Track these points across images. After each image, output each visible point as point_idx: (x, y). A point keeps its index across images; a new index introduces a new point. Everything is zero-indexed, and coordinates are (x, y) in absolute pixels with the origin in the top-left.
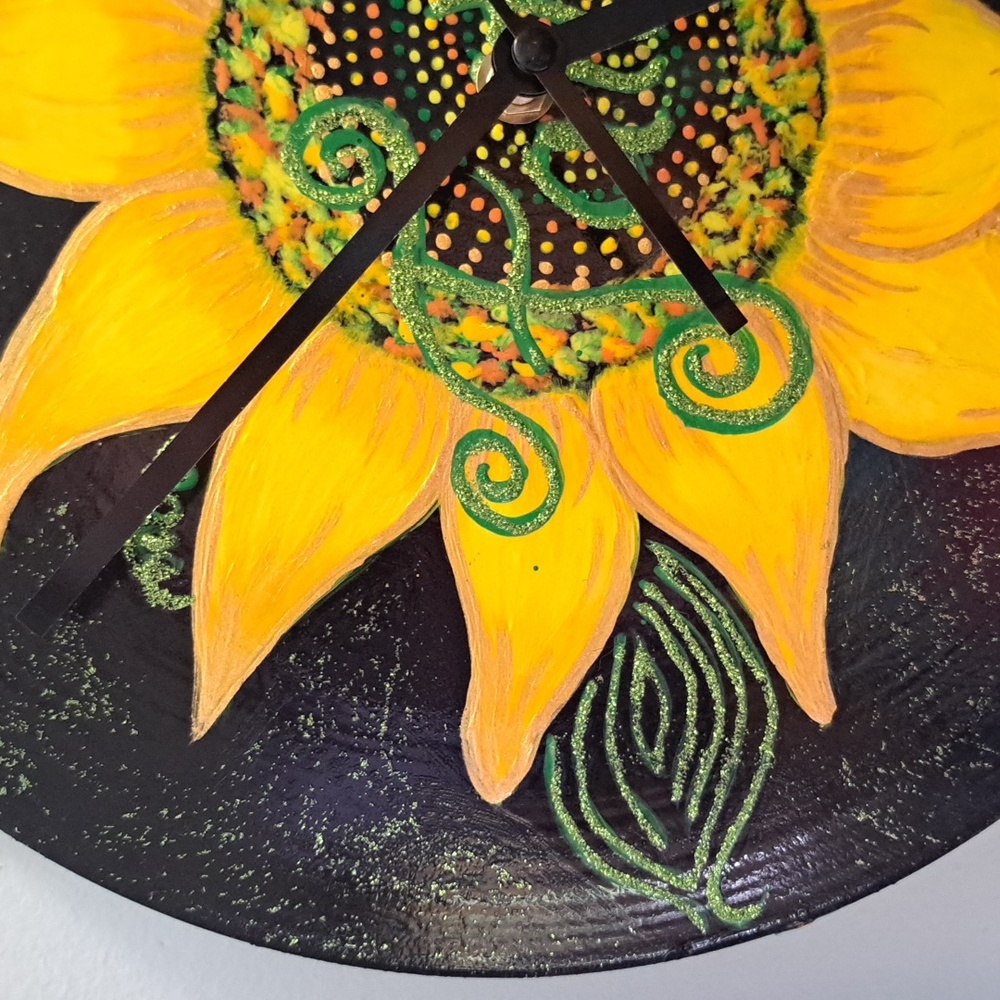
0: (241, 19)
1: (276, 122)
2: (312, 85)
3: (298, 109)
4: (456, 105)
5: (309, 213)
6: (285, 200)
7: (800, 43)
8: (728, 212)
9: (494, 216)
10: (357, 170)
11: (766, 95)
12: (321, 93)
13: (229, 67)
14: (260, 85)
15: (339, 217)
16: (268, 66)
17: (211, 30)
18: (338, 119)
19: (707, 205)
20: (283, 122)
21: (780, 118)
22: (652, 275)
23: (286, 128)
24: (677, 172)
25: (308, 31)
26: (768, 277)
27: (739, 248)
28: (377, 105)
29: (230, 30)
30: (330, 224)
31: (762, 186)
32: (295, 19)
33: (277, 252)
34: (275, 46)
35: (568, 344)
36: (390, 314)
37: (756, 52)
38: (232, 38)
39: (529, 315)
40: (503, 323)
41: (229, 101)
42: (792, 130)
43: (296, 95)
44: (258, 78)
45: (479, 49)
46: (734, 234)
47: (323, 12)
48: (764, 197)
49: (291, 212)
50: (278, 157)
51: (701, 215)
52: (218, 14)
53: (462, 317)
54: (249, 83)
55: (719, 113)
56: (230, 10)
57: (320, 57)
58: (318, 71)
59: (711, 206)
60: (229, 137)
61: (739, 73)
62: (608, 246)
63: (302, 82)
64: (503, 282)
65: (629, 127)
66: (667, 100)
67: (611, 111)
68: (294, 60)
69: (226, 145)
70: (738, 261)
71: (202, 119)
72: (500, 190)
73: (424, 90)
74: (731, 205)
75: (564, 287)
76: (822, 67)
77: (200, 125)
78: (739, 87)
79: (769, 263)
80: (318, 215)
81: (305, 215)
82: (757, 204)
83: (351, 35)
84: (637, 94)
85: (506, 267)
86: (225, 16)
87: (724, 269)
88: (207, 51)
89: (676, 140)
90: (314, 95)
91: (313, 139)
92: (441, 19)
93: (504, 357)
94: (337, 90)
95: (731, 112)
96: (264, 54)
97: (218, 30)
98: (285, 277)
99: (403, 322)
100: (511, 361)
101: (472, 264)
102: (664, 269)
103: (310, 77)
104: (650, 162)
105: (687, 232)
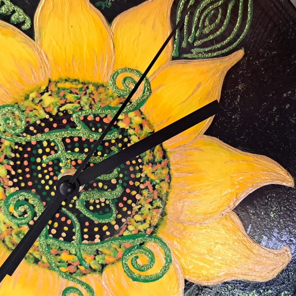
2: (9, 188)
3: (6, 195)
4: (54, 189)
5: (12, 227)
6: (5, 224)
7: (161, 159)
8: (142, 214)
9: (69, 222)
10: (25, 212)
11: (152, 177)
12: (13, 190)
15: (22, 227)
18: (18, 197)
19: (135, 213)
20: (2, 200)
21: (157, 184)
22: (119, 236)
23: (3, 202)
24: (125, 204)
25: (7, 171)
26: (156, 233)
27: (146, 225)
28: (30, 192)
30: (19, 229)
31: (152, 206)
32: (2, 168)
33: (4, 239)
35: (95, 259)
36: (39, 254)
37: (147, 163)
39: (82, 252)
40: (74, 254)
42: (161, 187)
43: (5, 191)
45: (60, 172)
46: (145, 221)
47: (10, 165)
48: (153, 209)
49: (7, 227)
50: (1, 211)
51: (133, 216)
53: (61, 253)
55: (137, 184)
57: (11, 179)
58: (11, 183)
59: (137, 213)
61: (143, 170)
62: (105, 228)
63: (6, 187)
64: (73, 242)
65: (109, 191)
66: (120, 181)
67: (103, 186)
68: (3, 181)
70: (146, 229)
72: (70, 214)
73: (44, 186)
74: (143, 212)
75: (92, 242)
76: (169, 166)
78: (143, 175)
79: (156, 229)
80: (15, 227)
81: (11, 227)
82: (151, 211)
83: (20, 171)
84: (111, 180)
85: (74, 237)
87: (142, 232)
89: (124, 194)
90: (10, 191)
91: (11, 204)
92: (47, 163)
93: (75, 265)
94: (17, 188)
95: (141, 183)
98: (7, 246)
99: (43, 257)
100: (77, 265)
101: (63, 237)
102: (123, 233)
103: (9, 186)
104: (116, 201)
105: (129, 222)
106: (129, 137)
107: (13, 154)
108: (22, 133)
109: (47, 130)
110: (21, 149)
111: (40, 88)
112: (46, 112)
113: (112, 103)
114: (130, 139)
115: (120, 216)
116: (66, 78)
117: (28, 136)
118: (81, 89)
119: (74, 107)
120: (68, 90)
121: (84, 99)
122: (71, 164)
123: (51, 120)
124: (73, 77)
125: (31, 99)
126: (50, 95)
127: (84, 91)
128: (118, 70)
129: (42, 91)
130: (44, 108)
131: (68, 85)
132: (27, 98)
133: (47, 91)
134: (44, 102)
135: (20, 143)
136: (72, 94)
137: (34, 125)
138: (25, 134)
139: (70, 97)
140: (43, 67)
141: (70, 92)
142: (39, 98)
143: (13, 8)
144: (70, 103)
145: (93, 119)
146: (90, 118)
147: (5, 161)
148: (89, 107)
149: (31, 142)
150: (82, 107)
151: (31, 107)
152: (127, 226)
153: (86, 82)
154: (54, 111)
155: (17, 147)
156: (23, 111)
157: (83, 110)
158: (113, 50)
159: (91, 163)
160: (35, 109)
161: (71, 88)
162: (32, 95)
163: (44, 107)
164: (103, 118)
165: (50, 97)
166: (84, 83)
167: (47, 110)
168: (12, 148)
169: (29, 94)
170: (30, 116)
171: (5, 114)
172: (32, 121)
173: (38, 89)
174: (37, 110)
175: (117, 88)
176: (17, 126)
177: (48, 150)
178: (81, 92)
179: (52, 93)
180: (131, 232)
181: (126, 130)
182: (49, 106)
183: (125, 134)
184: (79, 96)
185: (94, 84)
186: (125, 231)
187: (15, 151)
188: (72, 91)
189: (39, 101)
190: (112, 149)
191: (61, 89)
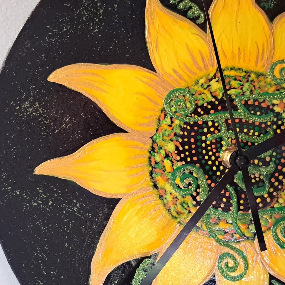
0: (157, 145)
1: (168, 173)
2: (177, 162)
3: (173, 169)
4: (216, 164)
6: (171, 194)
9: (227, 194)
10: (190, 184)
12: (179, 164)
13: (155, 159)
14: (163, 163)
15: (185, 197)
16: (165, 158)
17: (149, 149)
18: (184, 171)
20: (169, 172)
22: (271, 208)
23: (170, 174)
24: (277, 179)
25: (175, 147)
28: (194, 166)
29: (154, 148)
30: (183, 200)
32: (172, 144)
33: (169, 208)
34: (166, 152)
35: (248, 228)
36: (200, 223)
38: (155, 151)
39: (237, 221)
40: (230, 223)
41: (155, 168)
43: (173, 165)
44: (162, 161)
45: (222, 149)
47: (179, 142)
49: (172, 197)
50: (169, 182)
51: (284, 190)
52: (151, 144)
53: (219, 222)
54: (160, 162)
56: (154, 143)
57: (179, 154)
58: (178, 158)
60: (155, 178)
62: (258, 200)
63: (174, 161)
64: (230, 212)
65: (263, 167)
66: (273, 159)
67: (258, 163)
68: (172, 155)
69: (155, 180)
71: (148, 173)
72: (228, 187)
73: (207, 161)
75: (247, 212)
77: (148, 175)
80: (180, 197)
81: (176, 198)
83: (187, 147)
84: (265, 158)
85: (231, 208)
86: (153, 145)
88: (149, 155)
89: (276, 170)
90: (177, 165)
91: (177, 176)
92: (211, 141)
93: (231, 233)
94: (184, 163)
96: (164, 155)
97: (151, 149)
98: (172, 215)
99: (203, 225)
100: (233, 234)
101: (222, 208)
102: (274, 205)
103: (176, 160)
104: (269, 176)
105: (280, 195)
106: (283, 120)
107: (182, 132)
108: (191, 114)
109: (212, 112)
110: (189, 128)
111: (209, 75)
112: (212, 96)
113: (270, 90)
114: (284, 122)
115: (272, 190)
116: (231, 67)
117: (196, 116)
118: (244, 77)
119: (237, 92)
120: (233, 78)
121: (246, 86)
122: (231, 142)
123: (217, 103)
124: (237, 66)
125: (200, 84)
126: (217, 81)
127: (247, 78)
128: (276, 62)
129: (210, 78)
130: (211, 93)
131: (233, 73)
132: (197, 83)
133: (215, 78)
134: (211, 87)
135: (188, 122)
136: (236, 81)
137: (202, 107)
138: (193, 115)
139: (234, 84)
140: (212, 56)
141: (234, 79)
142: (207, 83)
143: (191, 4)
144: (234, 88)
145: (252, 103)
146: (251, 102)
147: (174, 138)
148: (250, 93)
149: (198, 122)
150: (244, 93)
151: (200, 91)
152: (278, 199)
153: (249, 70)
154: (220, 95)
155: (185, 126)
156: (193, 95)
157: (245, 95)
158: (273, 44)
159: (249, 142)
160: (203, 93)
161: (235, 75)
162: (202, 81)
163: (211, 91)
164: (261, 102)
165: (217, 83)
166: (246, 72)
167: (214, 94)
168: (181, 127)
169: (199, 80)
170: (198, 99)
171: (177, 97)
172: (200, 103)
173: (207, 76)
174: (205, 94)
175: (274, 76)
176: (187, 108)
177: (212, 129)
178: (244, 80)
179: (218, 79)
180: (281, 204)
181: (280, 114)
182: (215, 91)
183: (279, 118)
184: (242, 83)
185: (255, 73)
186: (275, 203)
187: (183, 129)
188: (236, 78)
189: (207, 86)
190: (267, 130)
191: (227, 76)
